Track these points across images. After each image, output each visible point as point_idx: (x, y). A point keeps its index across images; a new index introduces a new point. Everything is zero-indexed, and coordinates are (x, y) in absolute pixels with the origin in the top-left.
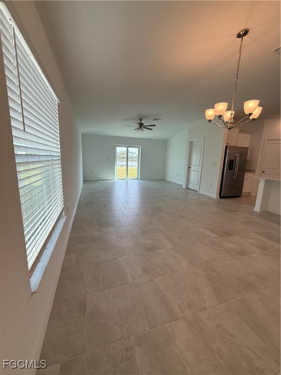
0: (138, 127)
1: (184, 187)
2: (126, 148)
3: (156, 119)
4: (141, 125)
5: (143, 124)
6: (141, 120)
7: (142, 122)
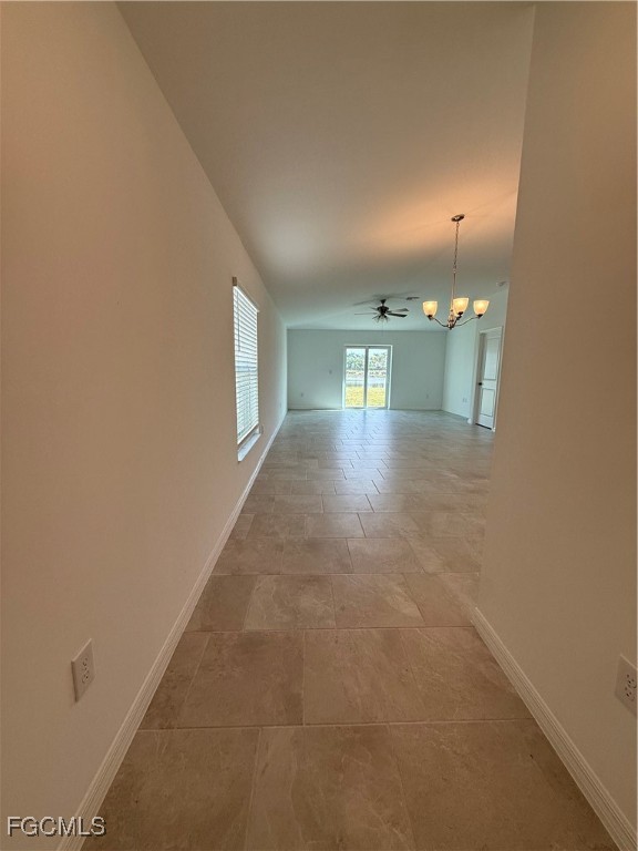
0: (378, 313)
1: (470, 421)
2: (364, 350)
3: (409, 299)
4: (383, 311)
5: (387, 309)
6: (383, 302)
7: (385, 305)
